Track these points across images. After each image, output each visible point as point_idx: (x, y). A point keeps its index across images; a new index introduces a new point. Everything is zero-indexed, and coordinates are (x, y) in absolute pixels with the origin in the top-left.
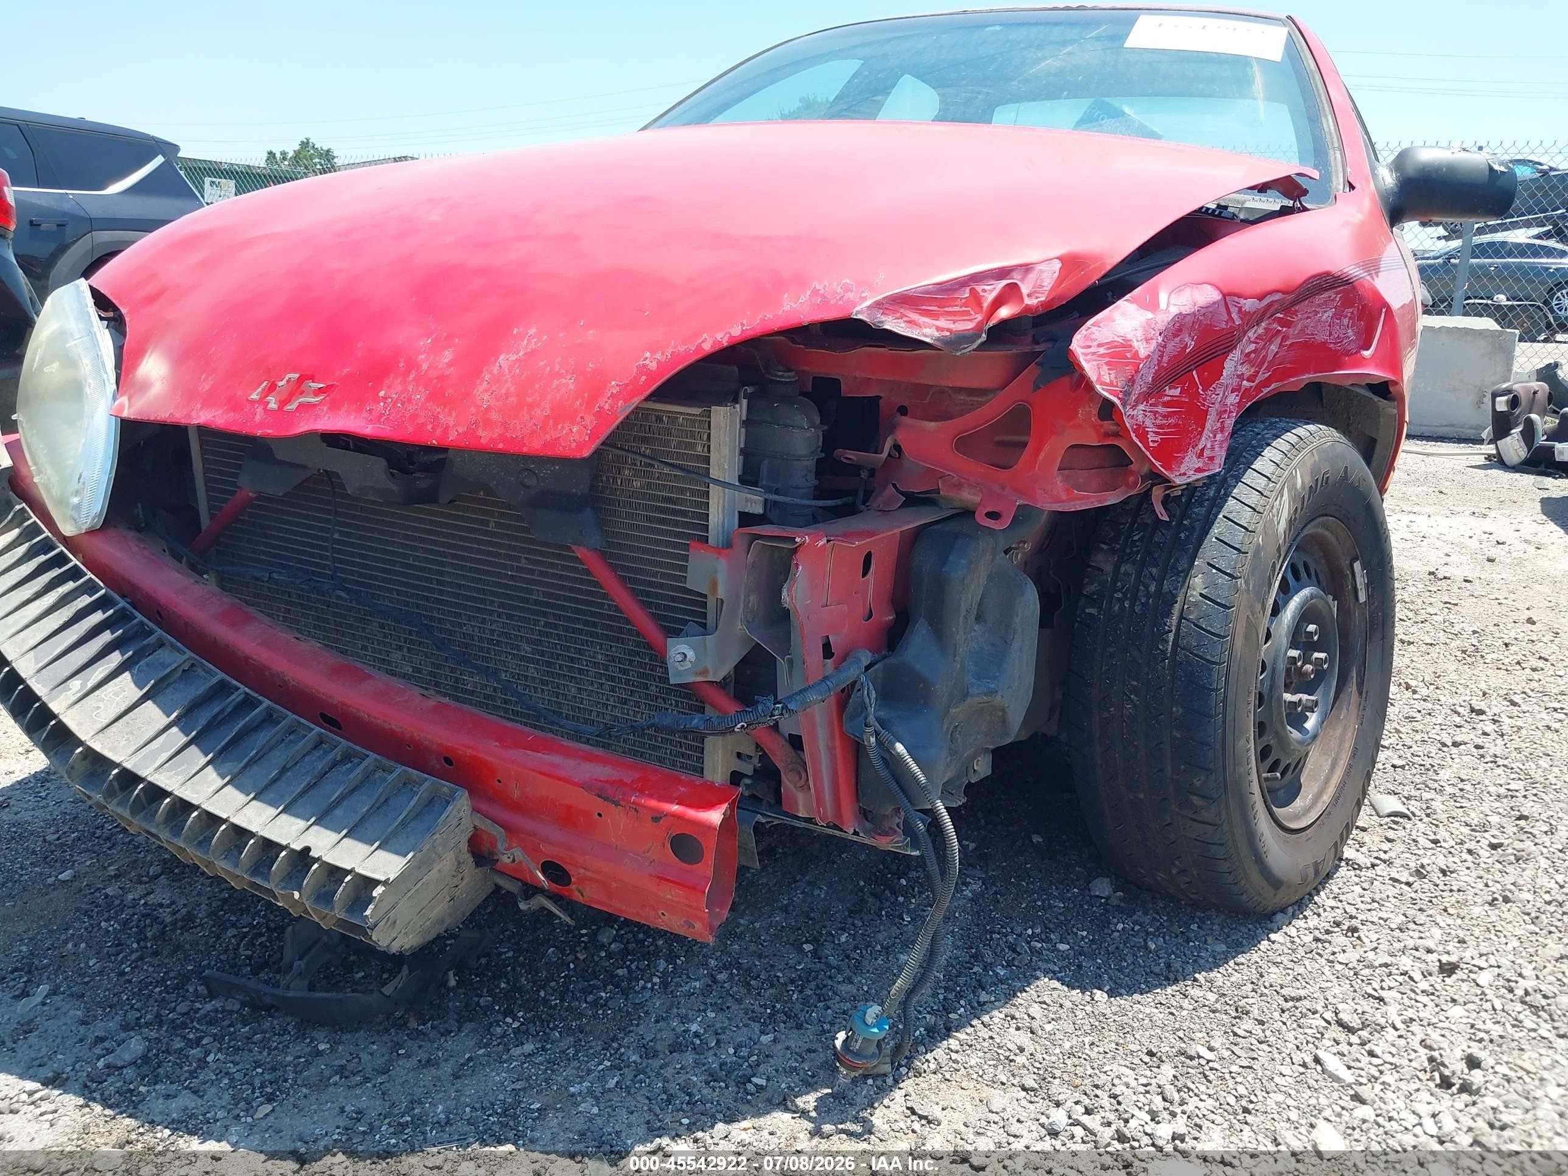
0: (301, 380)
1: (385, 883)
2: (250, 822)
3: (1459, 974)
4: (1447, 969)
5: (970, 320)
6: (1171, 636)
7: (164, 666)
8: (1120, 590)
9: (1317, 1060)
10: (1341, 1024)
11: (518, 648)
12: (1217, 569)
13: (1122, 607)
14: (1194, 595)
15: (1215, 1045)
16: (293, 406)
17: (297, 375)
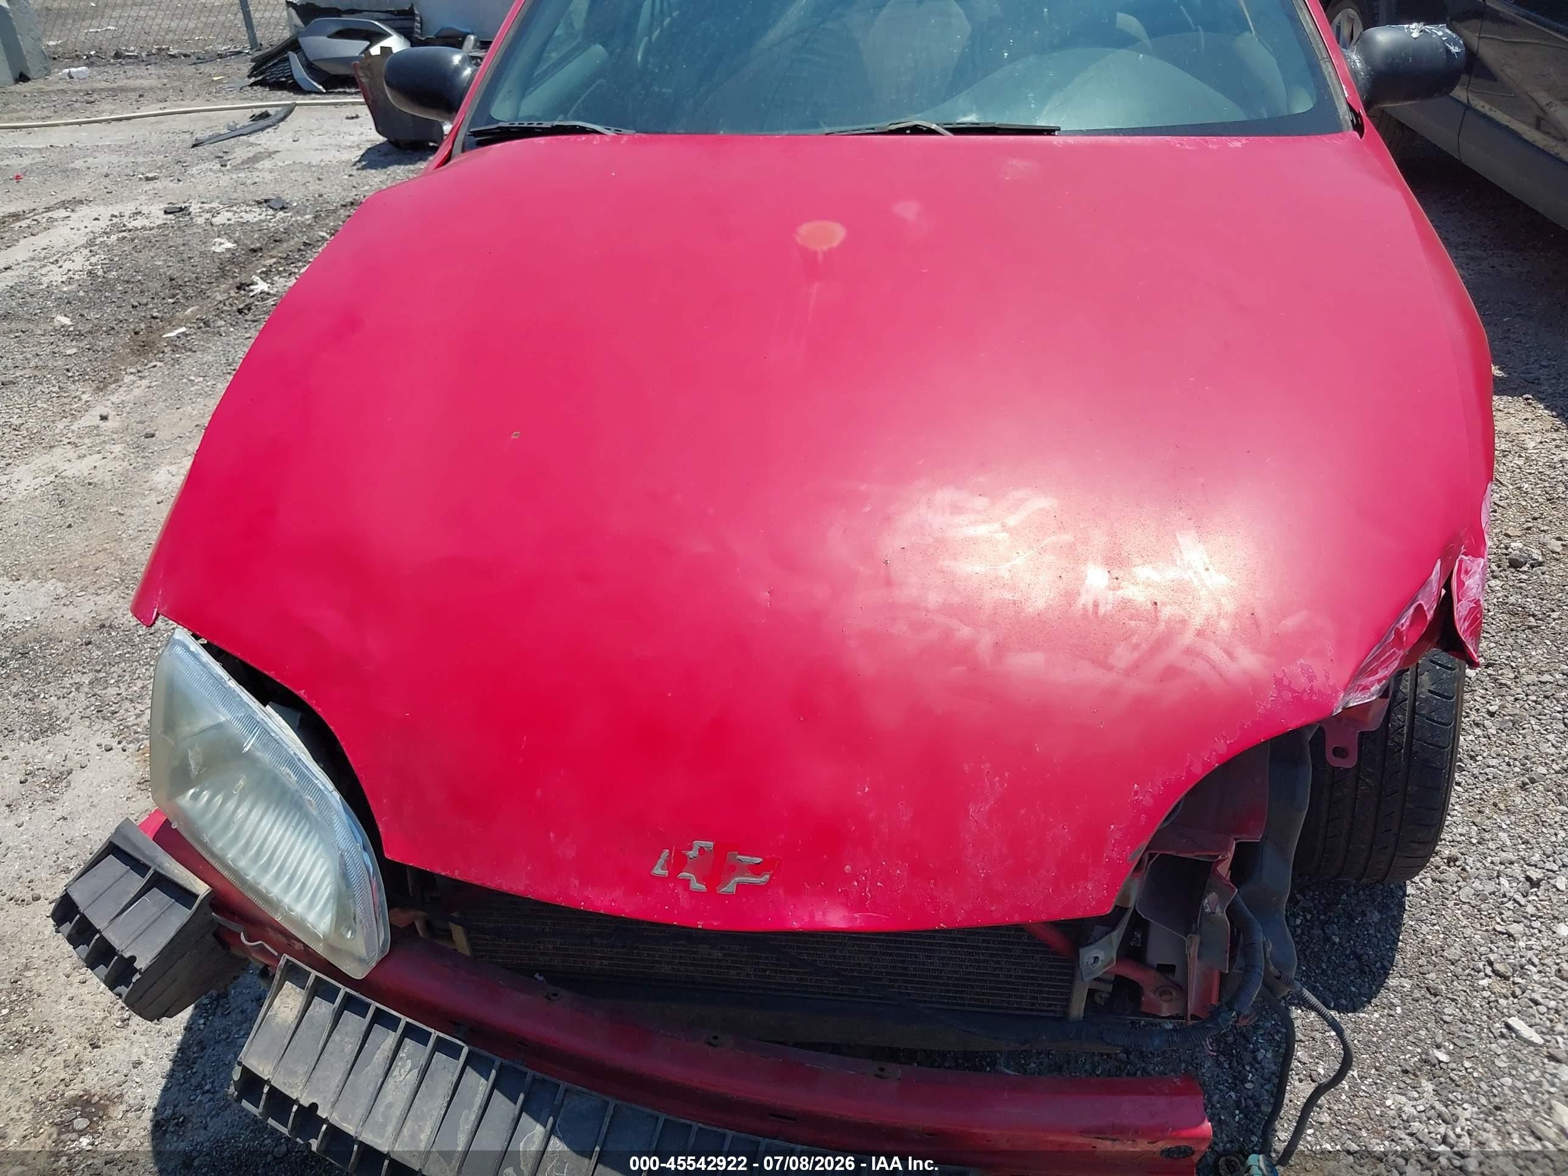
0: (721, 851)
4: (1535, 883)
5: (1396, 659)
9: (1509, 1027)
10: (1498, 975)
12: (1440, 665)
15: (1439, 1040)
16: (730, 888)
17: (710, 844)
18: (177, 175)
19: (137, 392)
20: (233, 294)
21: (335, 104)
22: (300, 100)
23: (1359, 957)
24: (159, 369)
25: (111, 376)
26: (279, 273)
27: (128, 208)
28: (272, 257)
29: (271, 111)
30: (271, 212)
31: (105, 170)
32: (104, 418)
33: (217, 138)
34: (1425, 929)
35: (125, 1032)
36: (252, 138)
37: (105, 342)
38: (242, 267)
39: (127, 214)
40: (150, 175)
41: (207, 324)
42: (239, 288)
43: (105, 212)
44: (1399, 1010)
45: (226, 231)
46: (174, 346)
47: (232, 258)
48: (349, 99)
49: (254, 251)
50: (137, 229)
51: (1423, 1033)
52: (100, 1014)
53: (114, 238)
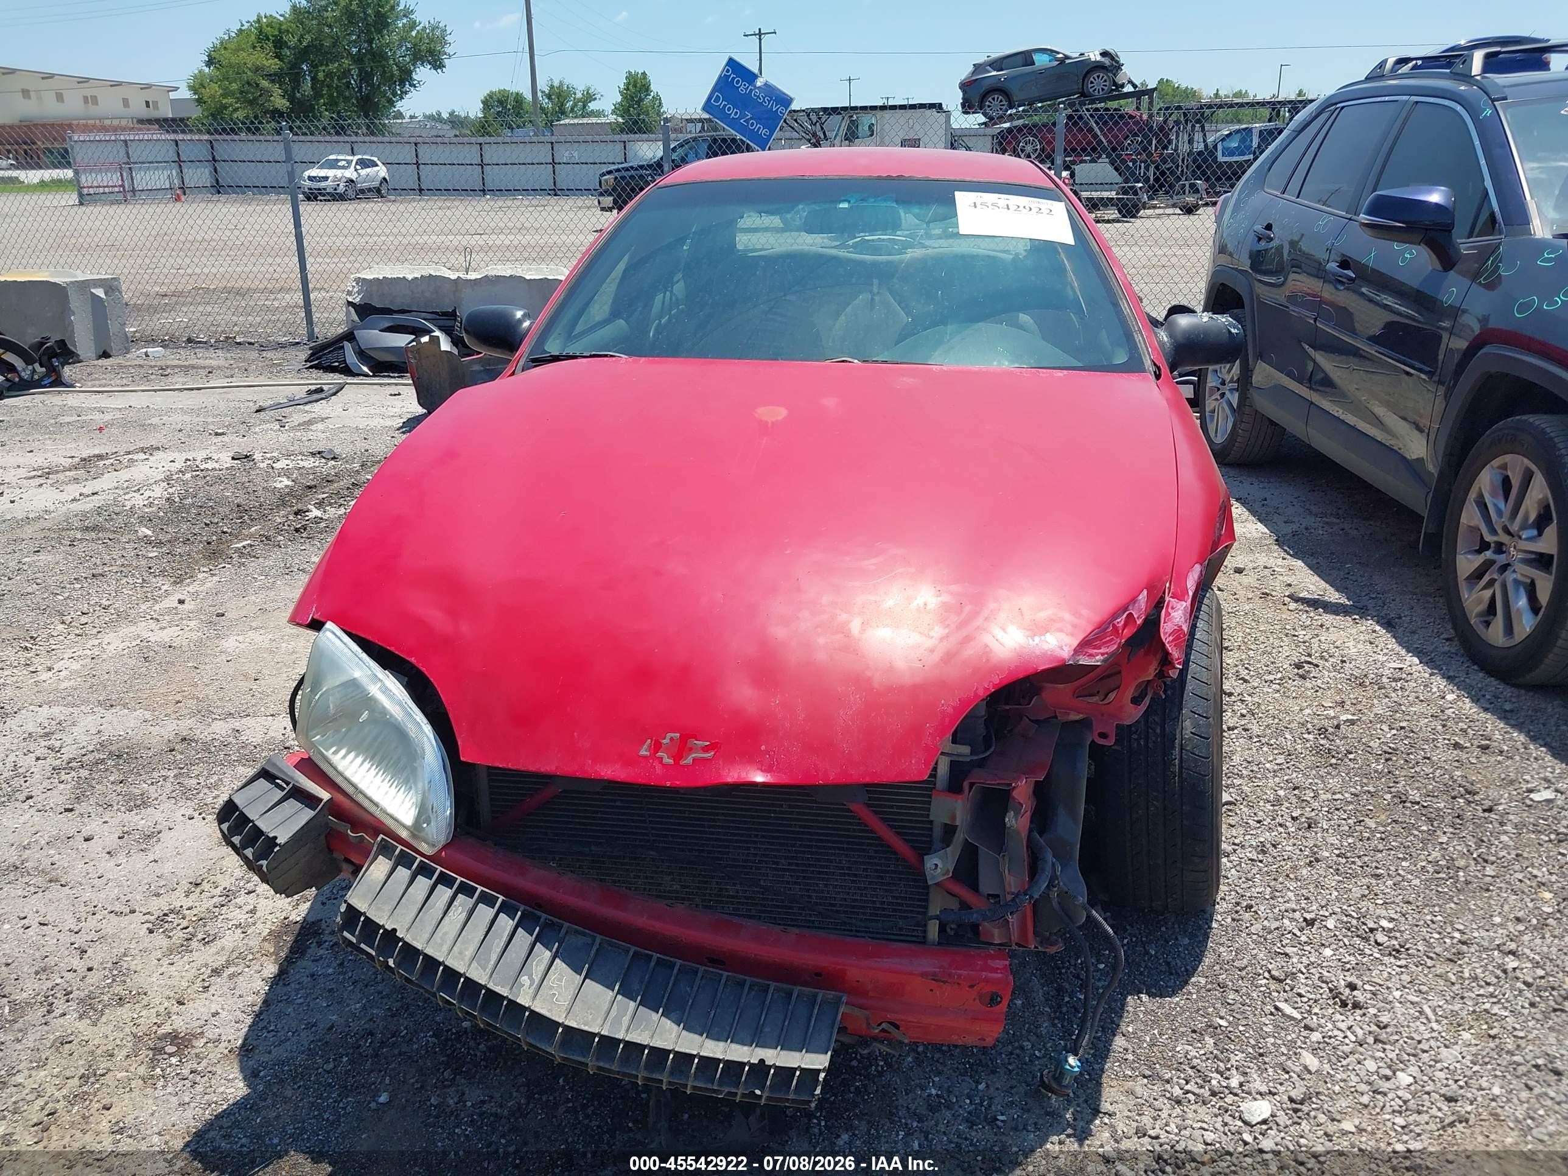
0: (684, 738)
1: (824, 1070)
2: (715, 1053)
3: (1317, 925)
4: (1310, 923)
6: (1177, 761)
7: (579, 949)
8: (1135, 733)
9: (1277, 1008)
10: (1273, 978)
11: (777, 863)
12: (1199, 715)
13: (1139, 744)
14: (1187, 734)
15: (1222, 1014)
16: (688, 761)
17: (678, 735)
18: (242, 432)
19: (209, 585)
20: (291, 517)
21: (380, 384)
22: (350, 380)
23: (1168, 964)
24: (227, 571)
25: (186, 573)
26: (331, 504)
27: (200, 455)
28: (324, 493)
29: (325, 388)
30: (323, 461)
31: (179, 427)
32: (181, 602)
33: (278, 406)
34: (1222, 949)
35: (205, 995)
36: (307, 407)
37: (180, 549)
38: (299, 499)
39: (199, 459)
40: (220, 431)
41: (267, 538)
42: (296, 514)
43: (180, 457)
44: (1194, 996)
45: (286, 473)
46: (240, 552)
47: (291, 492)
48: (393, 381)
49: (310, 487)
50: (208, 469)
51: (1211, 1010)
52: (185, 984)
53: (188, 476)
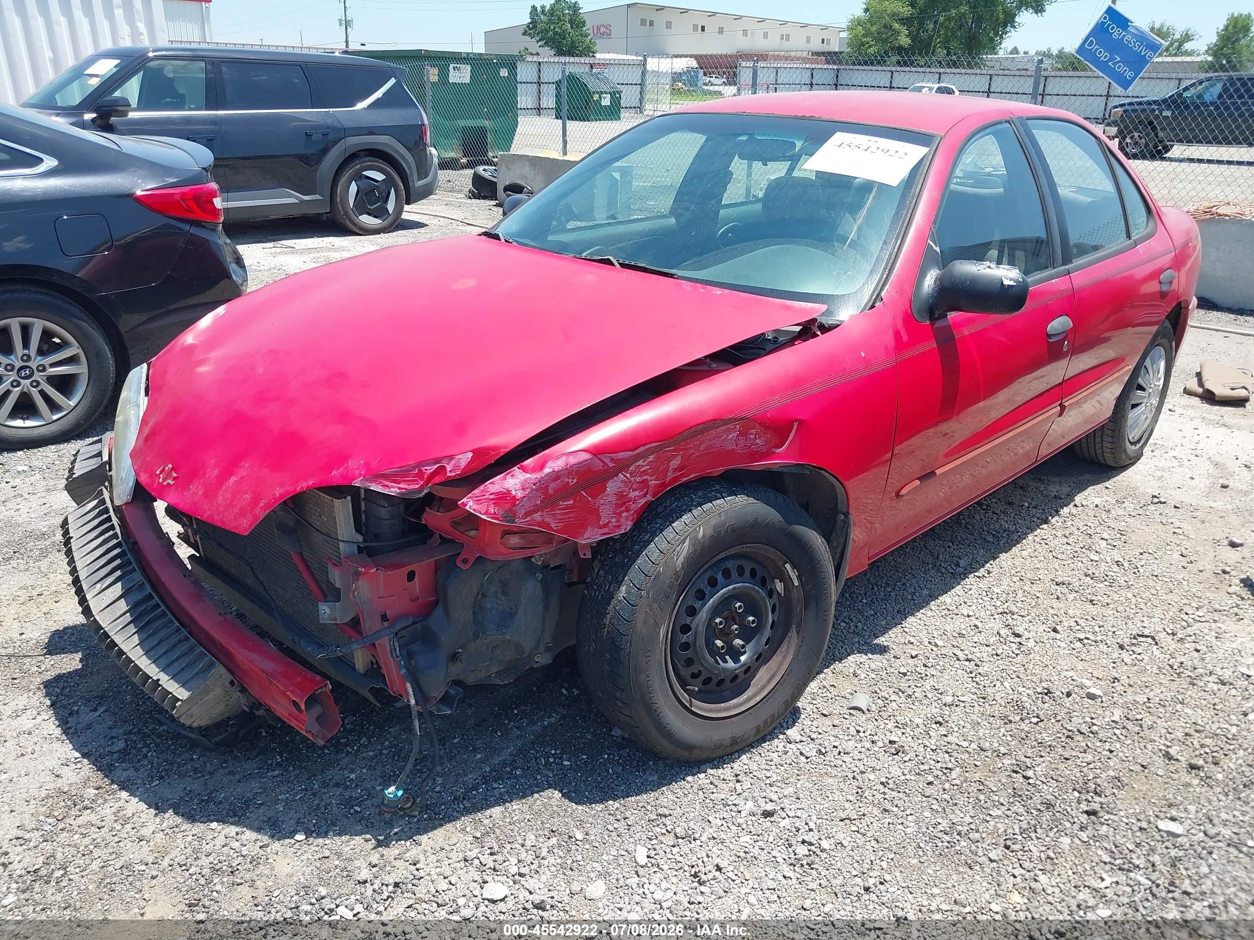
0: (172, 469)
2: (142, 664)
5: (418, 484)
6: (609, 616)
7: (134, 580)
14: (620, 597)
17: (171, 466)
